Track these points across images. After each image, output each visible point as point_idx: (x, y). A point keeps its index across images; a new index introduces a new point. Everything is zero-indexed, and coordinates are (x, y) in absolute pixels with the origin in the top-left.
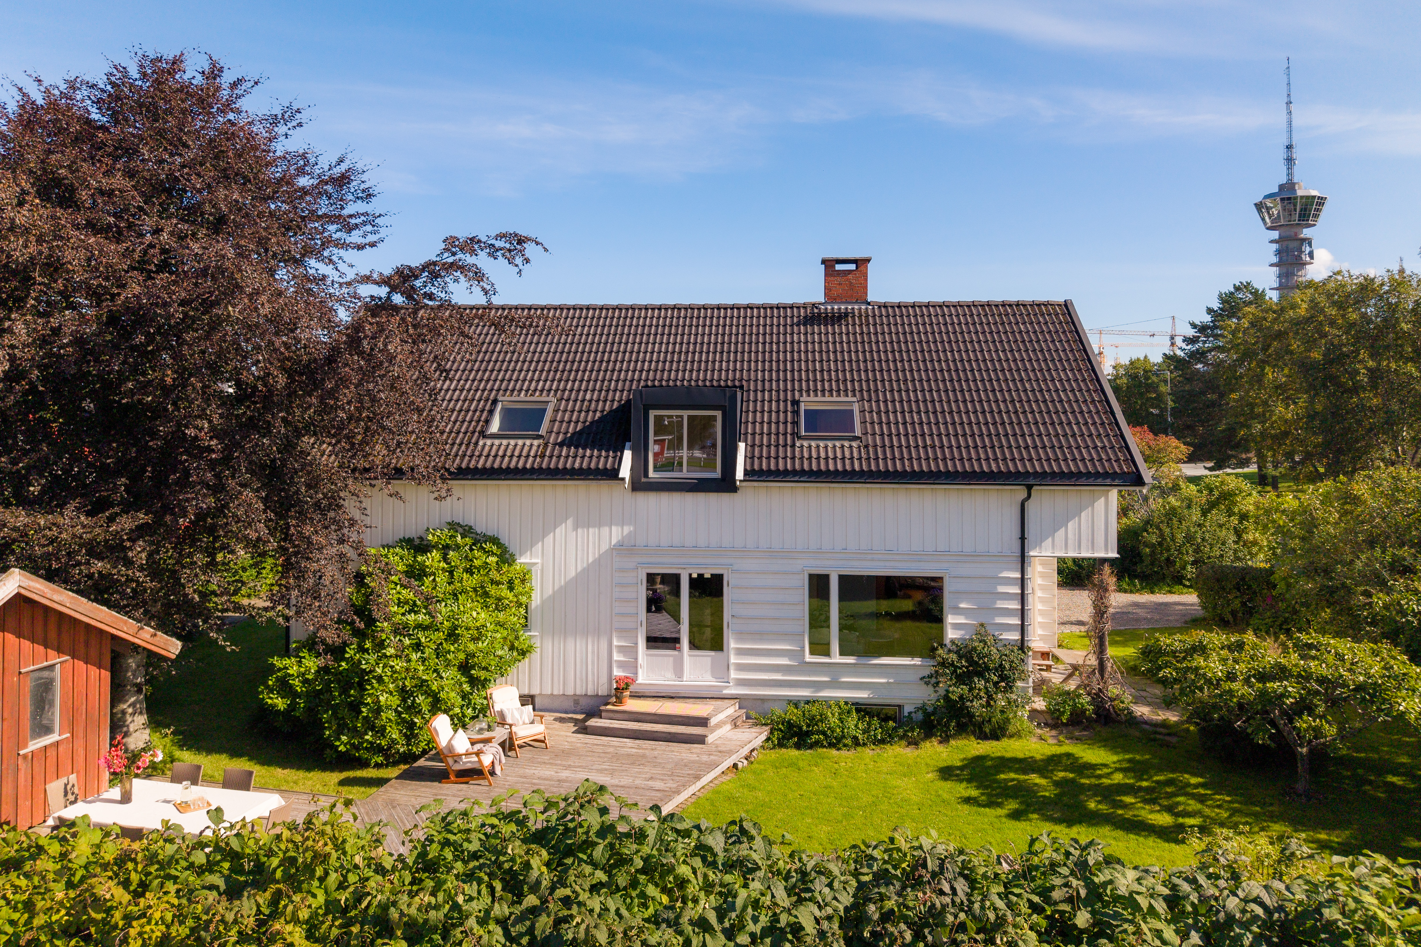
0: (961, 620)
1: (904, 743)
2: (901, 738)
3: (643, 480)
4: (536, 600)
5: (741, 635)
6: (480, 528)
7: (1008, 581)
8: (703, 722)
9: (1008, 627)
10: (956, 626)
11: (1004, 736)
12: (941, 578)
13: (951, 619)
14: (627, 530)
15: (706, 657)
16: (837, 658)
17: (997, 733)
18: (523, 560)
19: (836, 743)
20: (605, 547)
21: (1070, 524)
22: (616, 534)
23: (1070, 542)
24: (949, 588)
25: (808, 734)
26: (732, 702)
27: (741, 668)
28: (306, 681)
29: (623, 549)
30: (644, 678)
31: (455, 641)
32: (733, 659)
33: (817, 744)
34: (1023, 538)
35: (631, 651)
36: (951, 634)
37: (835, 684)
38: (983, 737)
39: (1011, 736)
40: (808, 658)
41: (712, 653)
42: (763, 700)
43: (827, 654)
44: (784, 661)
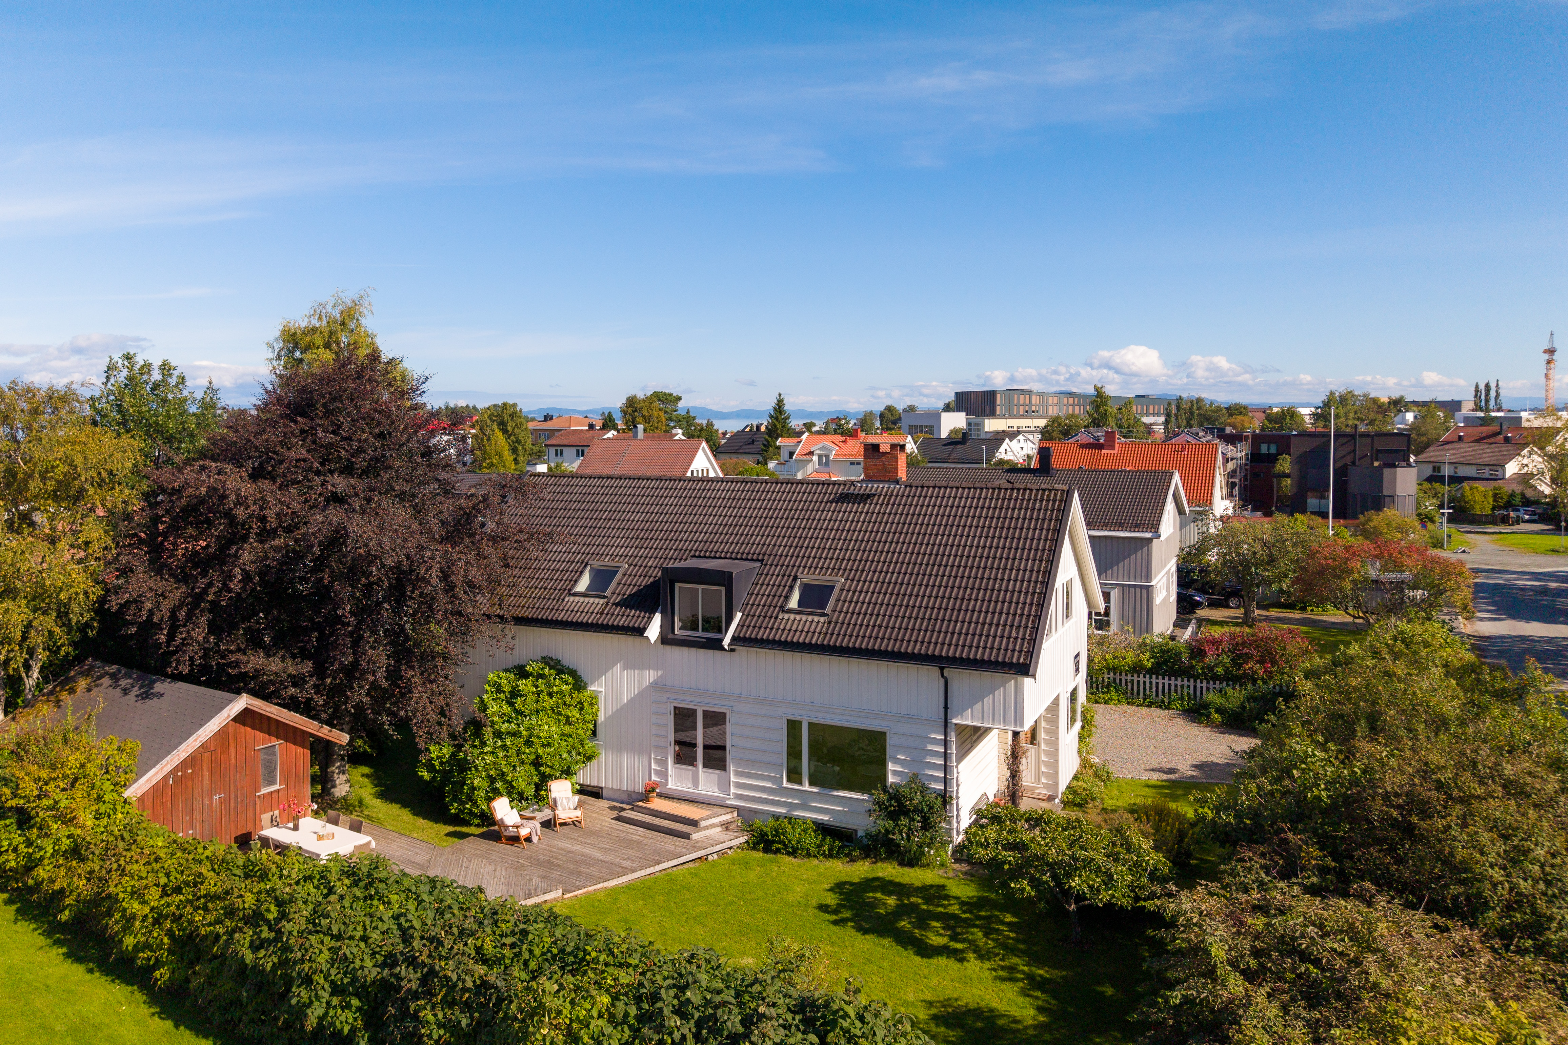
0: (898, 768)
1: (847, 859)
2: (846, 855)
3: (670, 636)
4: (601, 718)
5: (738, 761)
6: (565, 662)
7: (935, 742)
8: (694, 823)
9: (935, 779)
10: (896, 773)
11: (917, 864)
12: (885, 733)
13: (891, 766)
14: (660, 673)
15: (714, 774)
16: (806, 787)
17: (912, 861)
18: (593, 688)
19: (793, 853)
20: (646, 684)
21: (986, 700)
22: (652, 675)
23: (986, 715)
24: (890, 741)
25: (774, 842)
26: (730, 810)
27: (739, 785)
28: (441, 763)
29: (657, 686)
30: (673, 784)
31: (530, 746)
32: (732, 778)
33: (778, 851)
34: (946, 708)
35: (663, 763)
36: (891, 779)
37: (804, 807)
38: (902, 864)
39: (923, 866)
40: (785, 784)
41: (718, 772)
42: (755, 812)
43: (800, 783)
44: (768, 785)
